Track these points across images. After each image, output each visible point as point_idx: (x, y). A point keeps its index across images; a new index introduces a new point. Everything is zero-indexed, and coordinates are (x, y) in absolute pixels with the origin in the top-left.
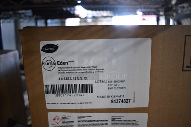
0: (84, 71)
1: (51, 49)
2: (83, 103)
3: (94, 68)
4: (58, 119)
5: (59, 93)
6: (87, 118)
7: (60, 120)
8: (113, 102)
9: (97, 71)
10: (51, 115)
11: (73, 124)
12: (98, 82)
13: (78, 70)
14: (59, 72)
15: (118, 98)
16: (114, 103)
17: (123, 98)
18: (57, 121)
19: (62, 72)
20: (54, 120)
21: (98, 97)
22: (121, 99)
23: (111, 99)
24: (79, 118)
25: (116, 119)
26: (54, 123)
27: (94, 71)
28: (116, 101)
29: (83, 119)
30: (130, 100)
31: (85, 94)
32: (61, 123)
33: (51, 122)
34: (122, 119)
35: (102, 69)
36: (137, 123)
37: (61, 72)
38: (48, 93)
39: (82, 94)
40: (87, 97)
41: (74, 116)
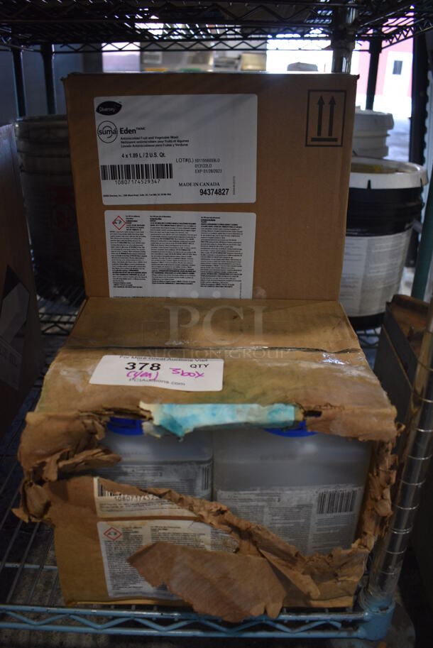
0: (160, 143)
1: (112, 109)
2: (159, 195)
3: (173, 140)
4: (120, 222)
5: (123, 178)
6: (164, 220)
7: (123, 223)
8: (203, 192)
9: (179, 143)
10: (109, 216)
11: (142, 230)
12: (180, 160)
13: (151, 142)
14: (123, 144)
15: (211, 187)
16: (204, 195)
17: (218, 188)
18: (119, 226)
19: (128, 145)
20: (114, 223)
21: (181, 185)
22: (215, 188)
23: (200, 188)
24: (153, 219)
25: (208, 222)
26: (114, 229)
27: (173, 143)
28: (207, 192)
29: (158, 221)
30: (228, 190)
31: (161, 180)
32: (124, 229)
33: (109, 227)
34: (217, 221)
35: (186, 141)
36: (241, 230)
37: (125, 144)
38: (105, 178)
39: (157, 180)
40: (164, 184)
41: (144, 217)
